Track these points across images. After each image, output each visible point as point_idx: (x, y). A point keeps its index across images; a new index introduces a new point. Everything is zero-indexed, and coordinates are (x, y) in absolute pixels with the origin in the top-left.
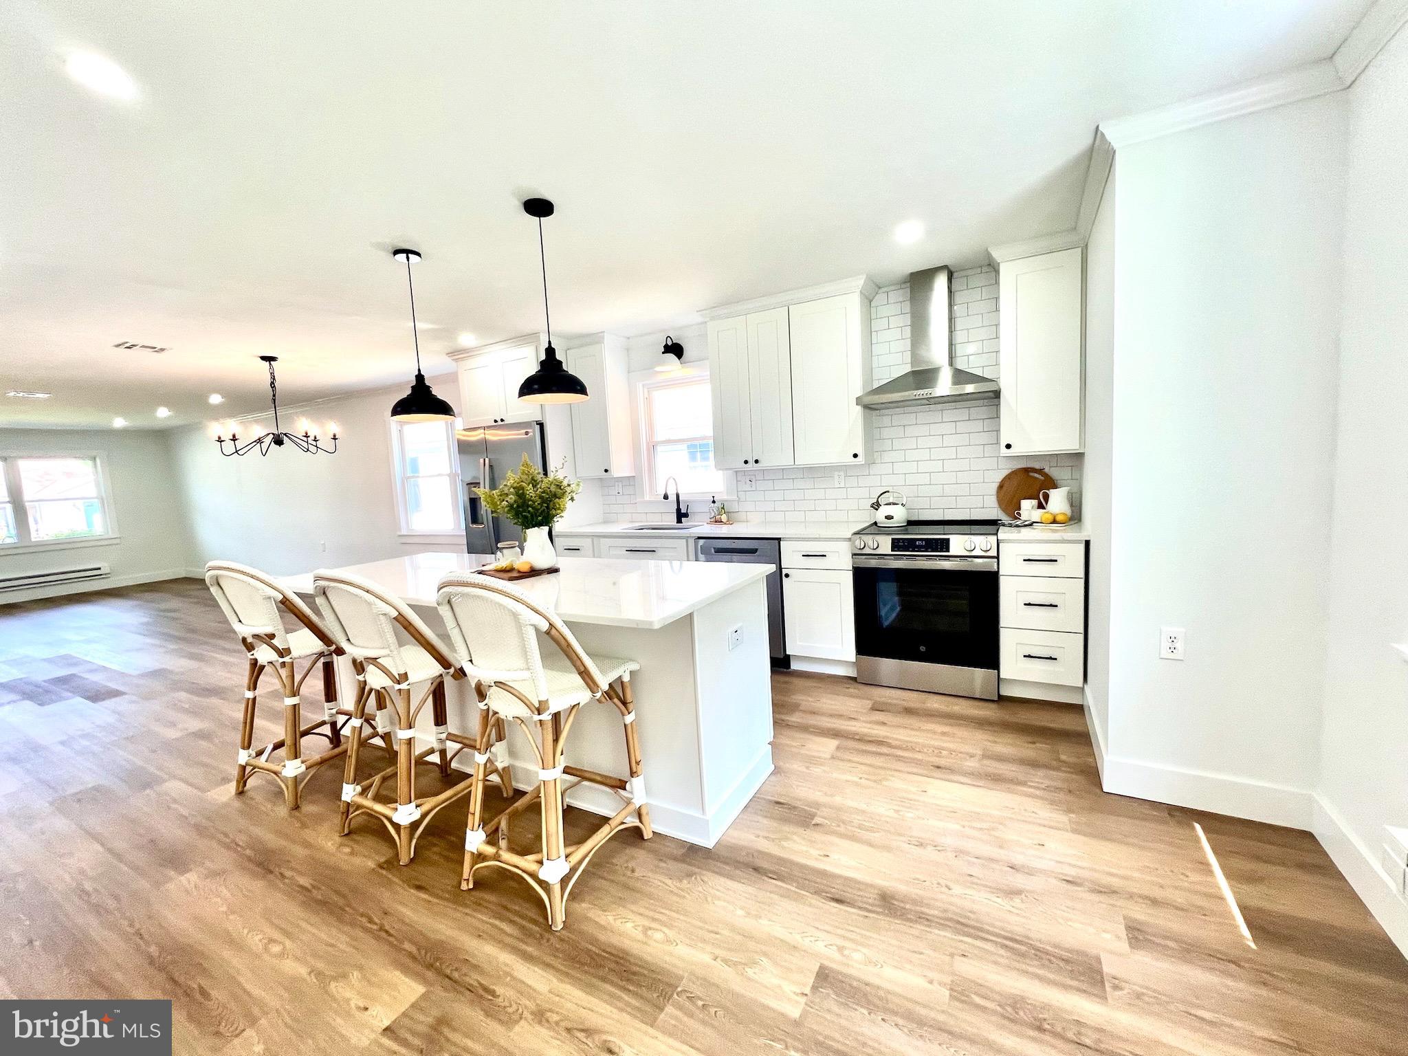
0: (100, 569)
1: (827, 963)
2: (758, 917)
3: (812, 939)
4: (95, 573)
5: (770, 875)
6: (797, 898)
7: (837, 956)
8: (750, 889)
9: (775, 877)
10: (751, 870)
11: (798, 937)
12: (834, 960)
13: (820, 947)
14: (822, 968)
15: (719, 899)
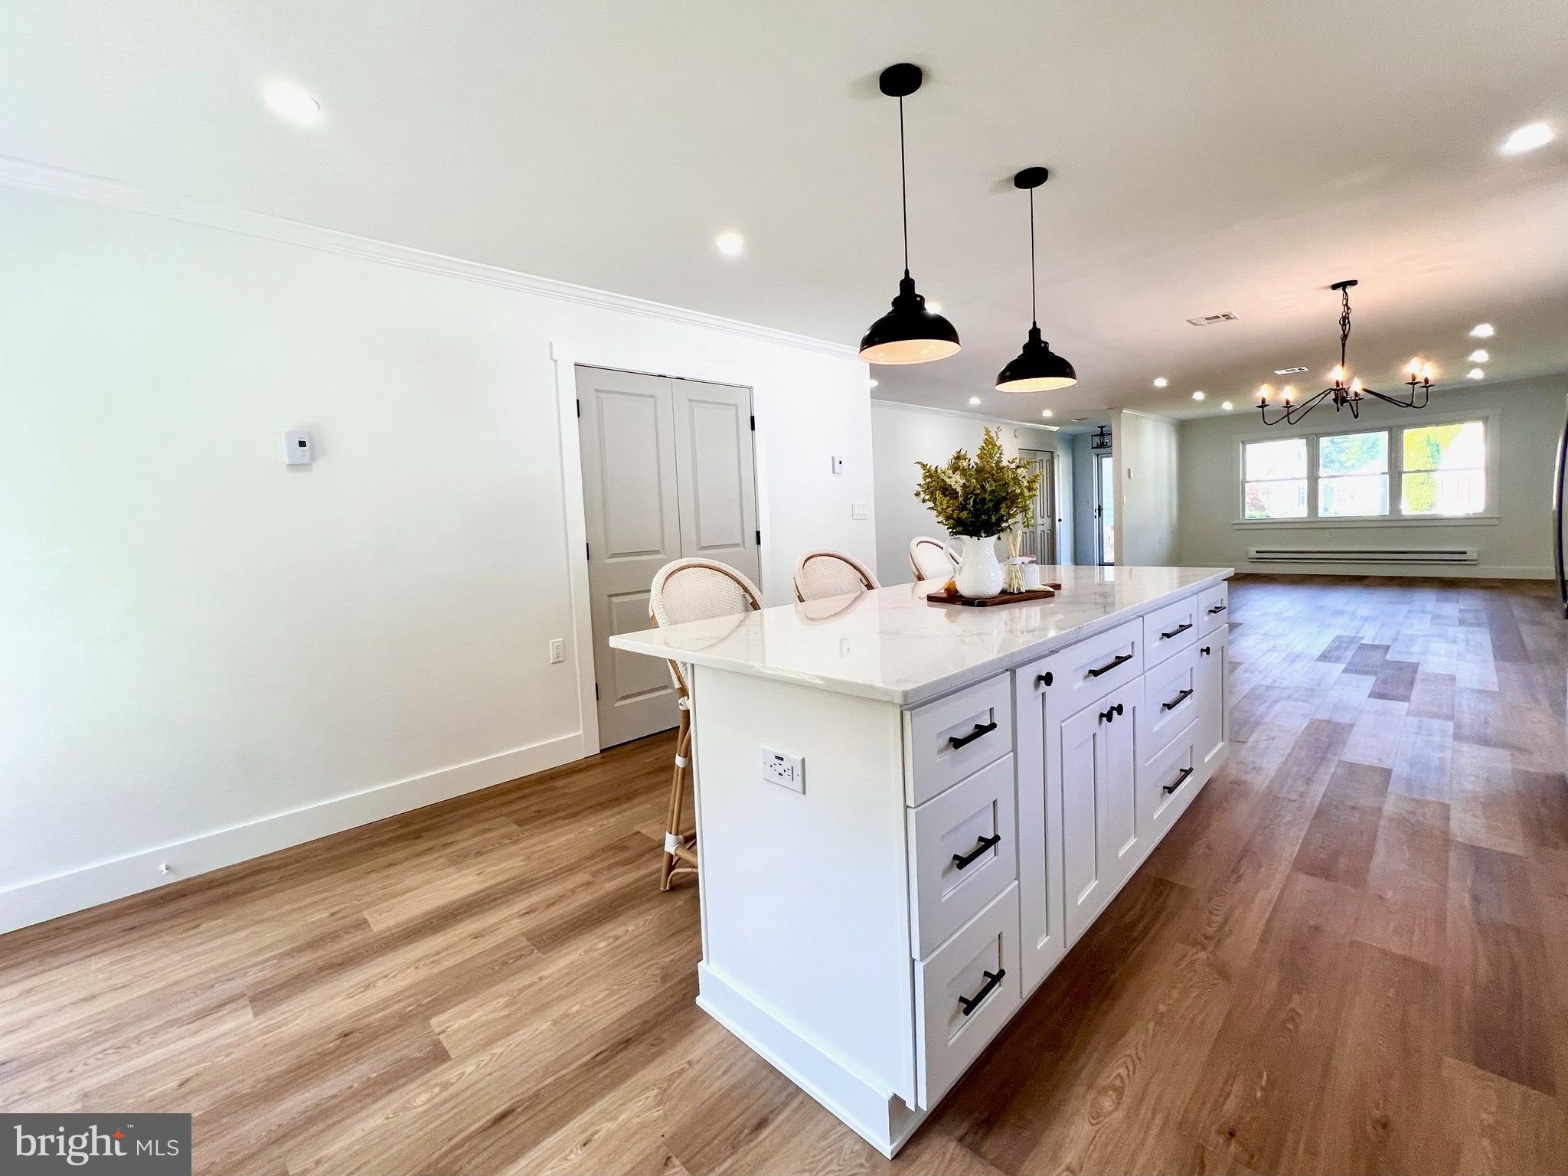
0: (1465, 553)
1: (449, 1063)
2: (555, 1023)
3: (483, 1063)
4: (1458, 558)
5: (606, 1054)
6: (547, 1071)
7: (445, 1078)
8: (598, 1027)
9: (600, 1057)
10: (630, 1036)
11: (499, 1051)
12: (447, 1073)
13: (469, 1068)
14: (449, 1058)
15: (608, 996)
